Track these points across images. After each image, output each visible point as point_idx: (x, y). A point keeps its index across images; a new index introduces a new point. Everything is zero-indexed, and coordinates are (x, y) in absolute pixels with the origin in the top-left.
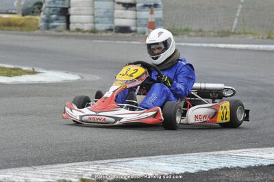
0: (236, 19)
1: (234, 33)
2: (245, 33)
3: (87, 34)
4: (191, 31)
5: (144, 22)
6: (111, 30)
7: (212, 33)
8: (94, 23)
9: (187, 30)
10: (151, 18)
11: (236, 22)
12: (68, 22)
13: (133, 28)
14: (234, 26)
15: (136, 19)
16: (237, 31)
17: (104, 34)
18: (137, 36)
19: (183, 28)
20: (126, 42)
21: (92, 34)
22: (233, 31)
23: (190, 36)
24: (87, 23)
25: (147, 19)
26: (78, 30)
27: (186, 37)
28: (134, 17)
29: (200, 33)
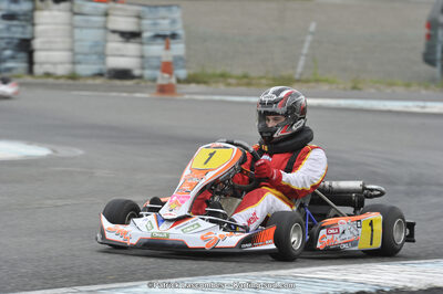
0: (303, 58)
1: (298, 81)
2: (317, 81)
3: (62, 81)
4: (230, 77)
5: (155, 63)
6: (100, 75)
7: (264, 81)
8: (74, 63)
9: (223, 76)
10: (167, 56)
11: (301, 63)
12: (31, 62)
13: (137, 72)
14: (299, 70)
15: (142, 57)
16: (304, 77)
17: (90, 82)
18: (143, 84)
19: (218, 71)
20: (125, 95)
21: (70, 82)
22: (297, 77)
23: (229, 85)
24: (61, 63)
25: (159, 58)
26: (48, 75)
27: (222, 87)
28: (138, 53)
29: (245, 80)
